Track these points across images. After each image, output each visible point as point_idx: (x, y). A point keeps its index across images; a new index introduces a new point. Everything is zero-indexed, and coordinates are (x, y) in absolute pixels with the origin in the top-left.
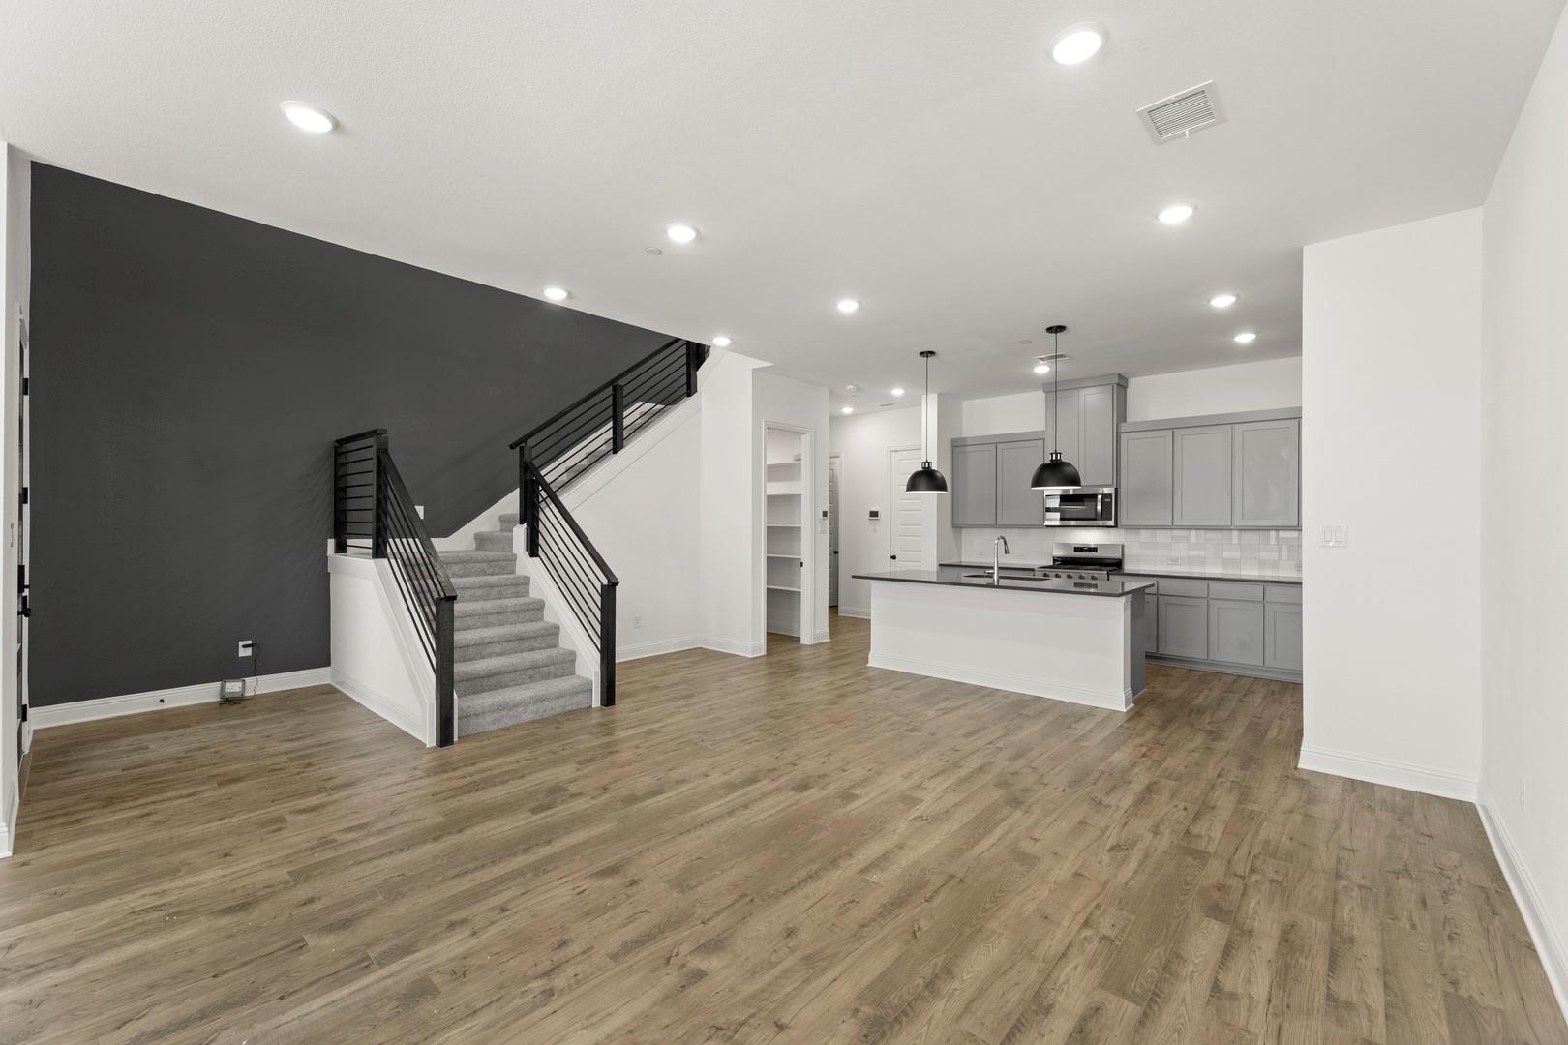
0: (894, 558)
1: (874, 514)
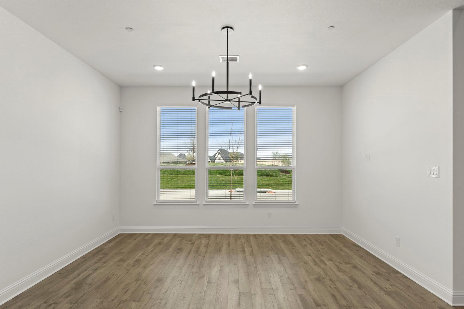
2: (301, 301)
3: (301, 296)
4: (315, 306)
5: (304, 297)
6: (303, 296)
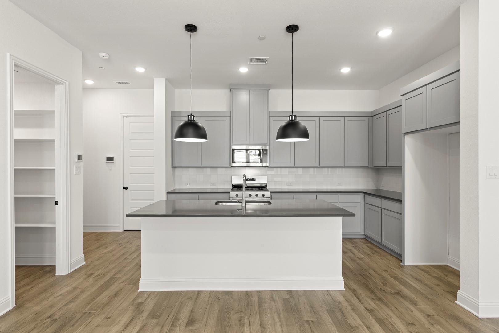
0: (126, 188)
1: (110, 159)
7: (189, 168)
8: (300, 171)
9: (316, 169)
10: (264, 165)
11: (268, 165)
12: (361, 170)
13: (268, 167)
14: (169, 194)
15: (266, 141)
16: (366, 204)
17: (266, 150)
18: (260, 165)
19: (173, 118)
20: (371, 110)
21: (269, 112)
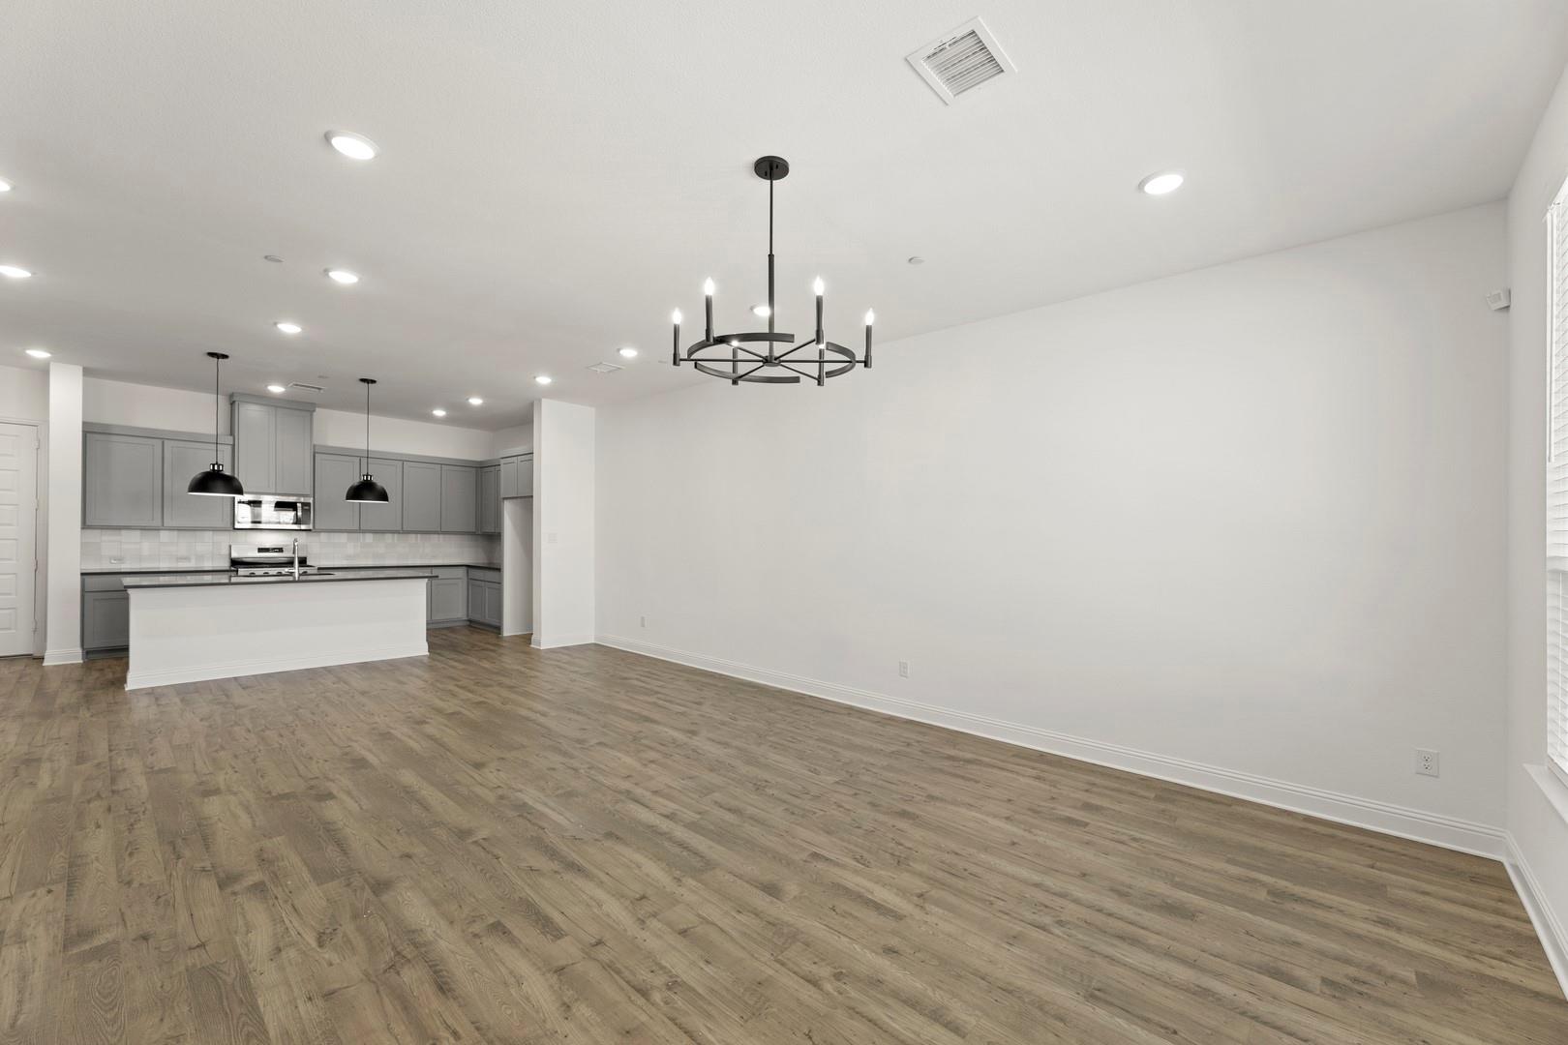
2: (547, 916)
3: (554, 933)
4: (503, 921)
5: (546, 936)
6: (548, 935)
7: (120, 529)
8: (369, 537)
9: (396, 535)
10: (303, 527)
11: (311, 527)
12: (466, 537)
13: (310, 530)
14: (85, 577)
15: (308, 490)
16: (470, 579)
17: (308, 504)
18: (295, 527)
19: (88, 435)
20: (479, 460)
21: (314, 446)
